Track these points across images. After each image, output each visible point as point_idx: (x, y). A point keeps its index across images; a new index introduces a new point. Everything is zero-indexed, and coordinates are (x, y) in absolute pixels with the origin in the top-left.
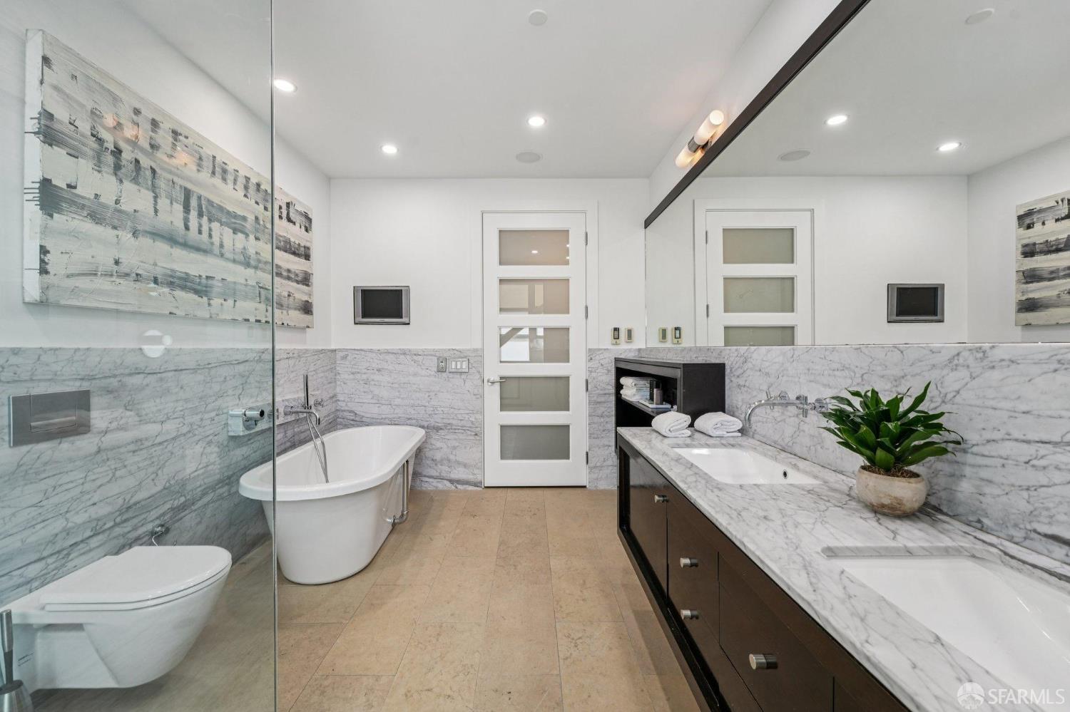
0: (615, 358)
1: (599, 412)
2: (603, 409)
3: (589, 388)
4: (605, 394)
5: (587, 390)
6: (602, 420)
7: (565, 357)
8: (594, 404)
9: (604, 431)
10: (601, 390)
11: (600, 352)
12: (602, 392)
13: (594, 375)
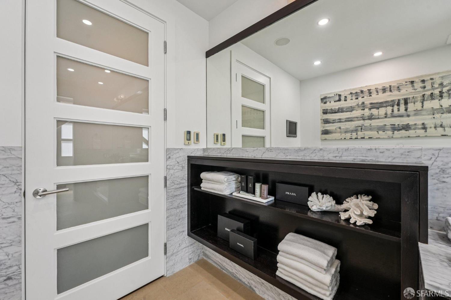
0: (188, 157)
1: (176, 204)
2: (179, 201)
3: (167, 184)
4: (180, 188)
5: (166, 186)
6: (178, 211)
7: (145, 157)
8: (170, 197)
9: (179, 220)
10: (178, 184)
11: (176, 151)
12: (178, 186)
13: (172, 172)
